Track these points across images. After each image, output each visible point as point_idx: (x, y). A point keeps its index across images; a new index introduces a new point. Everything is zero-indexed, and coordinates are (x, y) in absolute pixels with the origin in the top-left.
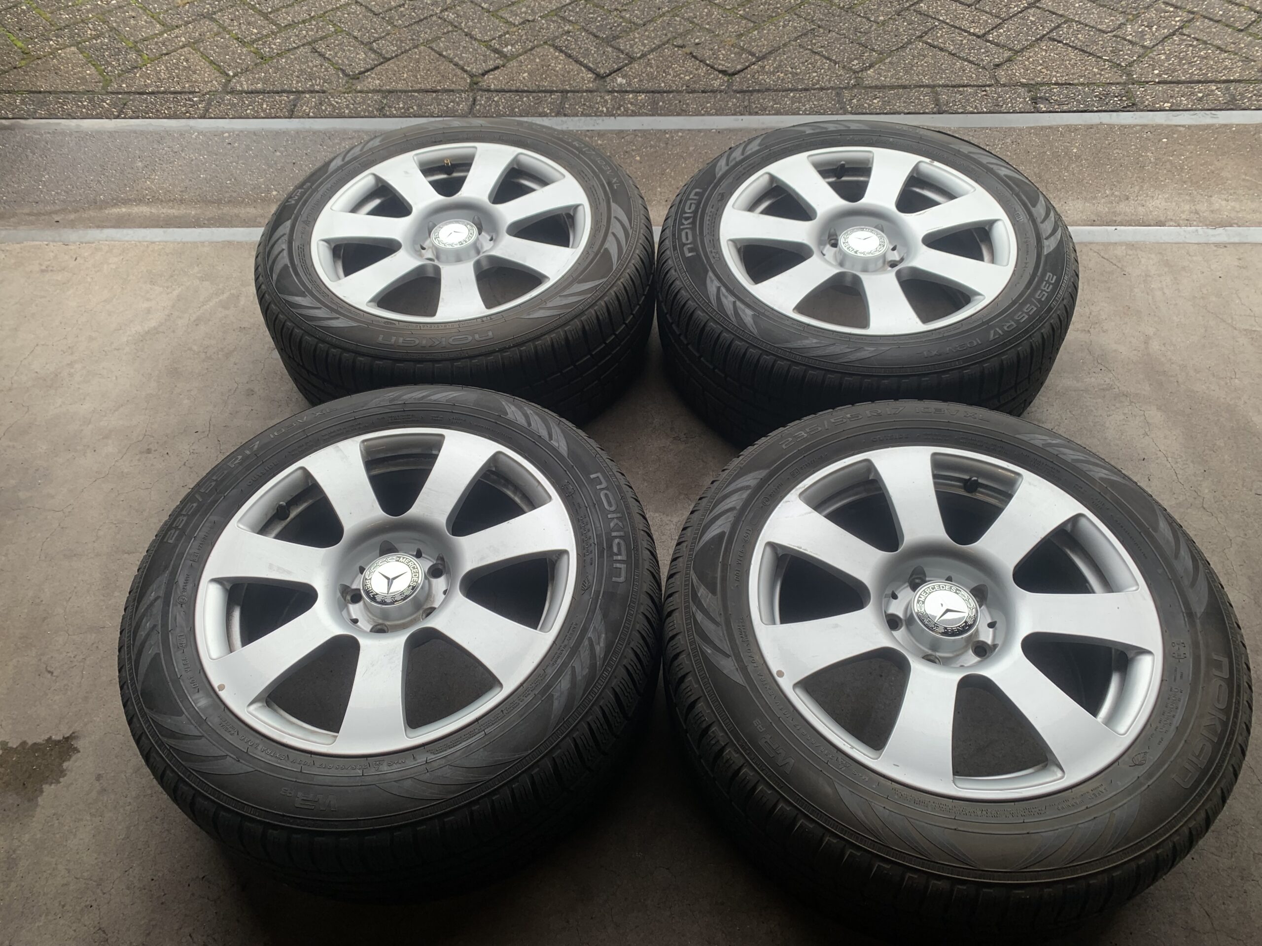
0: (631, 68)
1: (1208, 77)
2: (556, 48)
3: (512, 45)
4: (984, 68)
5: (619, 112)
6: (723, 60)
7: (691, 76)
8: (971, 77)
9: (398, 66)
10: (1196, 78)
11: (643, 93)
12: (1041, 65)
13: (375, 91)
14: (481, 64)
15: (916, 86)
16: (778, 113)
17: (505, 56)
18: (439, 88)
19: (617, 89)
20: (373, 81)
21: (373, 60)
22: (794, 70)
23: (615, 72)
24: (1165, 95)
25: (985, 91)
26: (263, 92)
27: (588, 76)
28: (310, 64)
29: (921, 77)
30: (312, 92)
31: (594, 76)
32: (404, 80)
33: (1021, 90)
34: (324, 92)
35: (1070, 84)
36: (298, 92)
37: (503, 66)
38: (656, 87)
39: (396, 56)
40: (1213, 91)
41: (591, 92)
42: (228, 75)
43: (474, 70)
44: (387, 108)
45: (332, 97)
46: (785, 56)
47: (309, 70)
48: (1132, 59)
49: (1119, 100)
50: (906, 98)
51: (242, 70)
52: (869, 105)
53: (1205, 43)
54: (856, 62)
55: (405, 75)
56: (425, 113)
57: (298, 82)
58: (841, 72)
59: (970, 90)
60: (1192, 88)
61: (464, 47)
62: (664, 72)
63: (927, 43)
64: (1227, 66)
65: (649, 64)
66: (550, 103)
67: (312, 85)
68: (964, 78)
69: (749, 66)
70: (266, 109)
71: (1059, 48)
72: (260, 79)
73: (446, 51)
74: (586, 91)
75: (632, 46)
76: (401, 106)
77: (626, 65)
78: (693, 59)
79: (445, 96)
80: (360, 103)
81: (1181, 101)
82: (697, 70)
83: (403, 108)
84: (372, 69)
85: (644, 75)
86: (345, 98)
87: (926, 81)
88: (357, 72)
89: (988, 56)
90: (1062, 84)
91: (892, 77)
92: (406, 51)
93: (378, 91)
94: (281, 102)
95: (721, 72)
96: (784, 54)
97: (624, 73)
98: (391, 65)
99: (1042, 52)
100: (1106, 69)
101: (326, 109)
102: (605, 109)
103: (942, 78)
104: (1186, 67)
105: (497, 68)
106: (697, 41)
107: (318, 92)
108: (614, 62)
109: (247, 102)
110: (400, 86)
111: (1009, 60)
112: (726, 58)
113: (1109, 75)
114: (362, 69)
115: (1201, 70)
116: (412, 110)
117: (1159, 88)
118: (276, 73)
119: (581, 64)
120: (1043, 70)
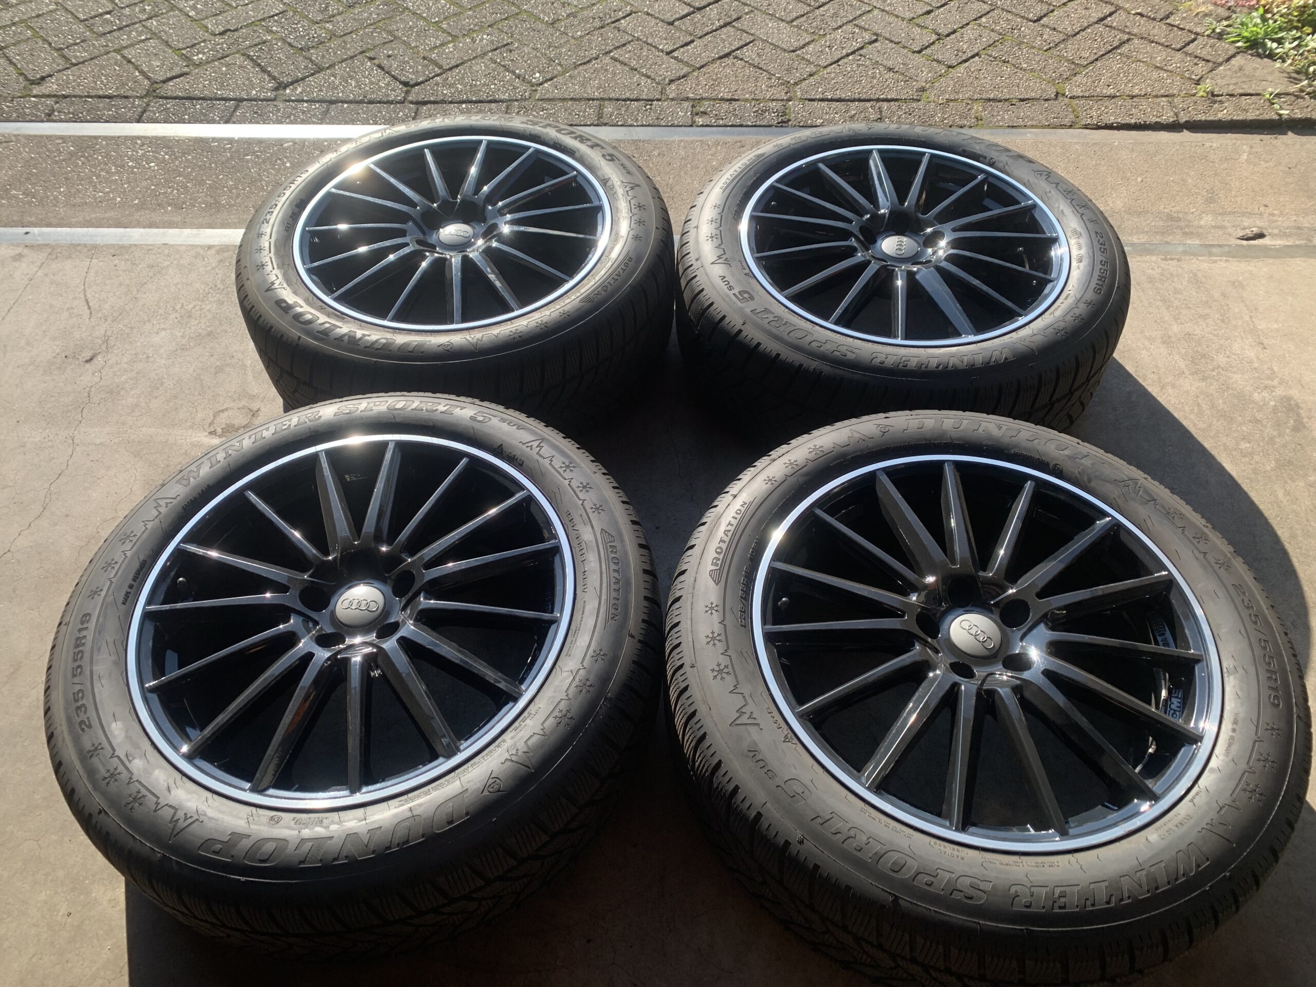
0: (315, 78)
1: (867, 96)
2: (247, 57)
3: (204, 53)
4: (658, 83)
5: (288, 120)
7: (372, 87)
8: (643, 91)
9: (81, 72)
14: (166, 72)
15: (586, 99)
17: (193, 64)
18: (115, 94)
19: (294, 98)
22: (474, 82)
23: (298, 81)
27: (270, 85)
29: (594, 90)
31: (275, 85)
32: (83, 85)
33: (686, 105)
37: (188, 74)
38: (333, 97)
39: (84, 62)
41: (267, 100)
43: (157, 77)
44: (56, 113)
46: (471, 69)
50: (572, 111)
54: (537, 75)
55: (86, 81)
56: (93, 118)
58: (519, 85)
59: (637, 104)
61: (156, 54)
63: (613, 58)
64: (889, 85)
65: (334, 74)
68: (636, 92)
69: (433, 77)
71: (738, 66)
73: (136, 58)
74: (262, 100)
75: (323, 57)
76: (71, 111)
77: (312, 75)
78: (379, 70)
79: (119, 102)
82: (379, 80)
83: (73, 113)
84: (55, 74)
85: (326, 85)
86: (17, 102)
88: (38, 77)
89: (667, 72)
91: (566, 90)
92: (95, 58)
95: (402, 82)
96: (471, 67)
97: (307, 83)
98: (75, 70)
99: (719, 68)
100: (775, 86)
102: (275, 117)
103: (613, 91)
104: (850, 85)
105: (181, 75)
108: (300, 72)
110: (76, 92)
111: (686, 75)
112: (413, 70)
113: (774, 92)
114: (45, 75)
115: (863, 88)
116: (80, 116)
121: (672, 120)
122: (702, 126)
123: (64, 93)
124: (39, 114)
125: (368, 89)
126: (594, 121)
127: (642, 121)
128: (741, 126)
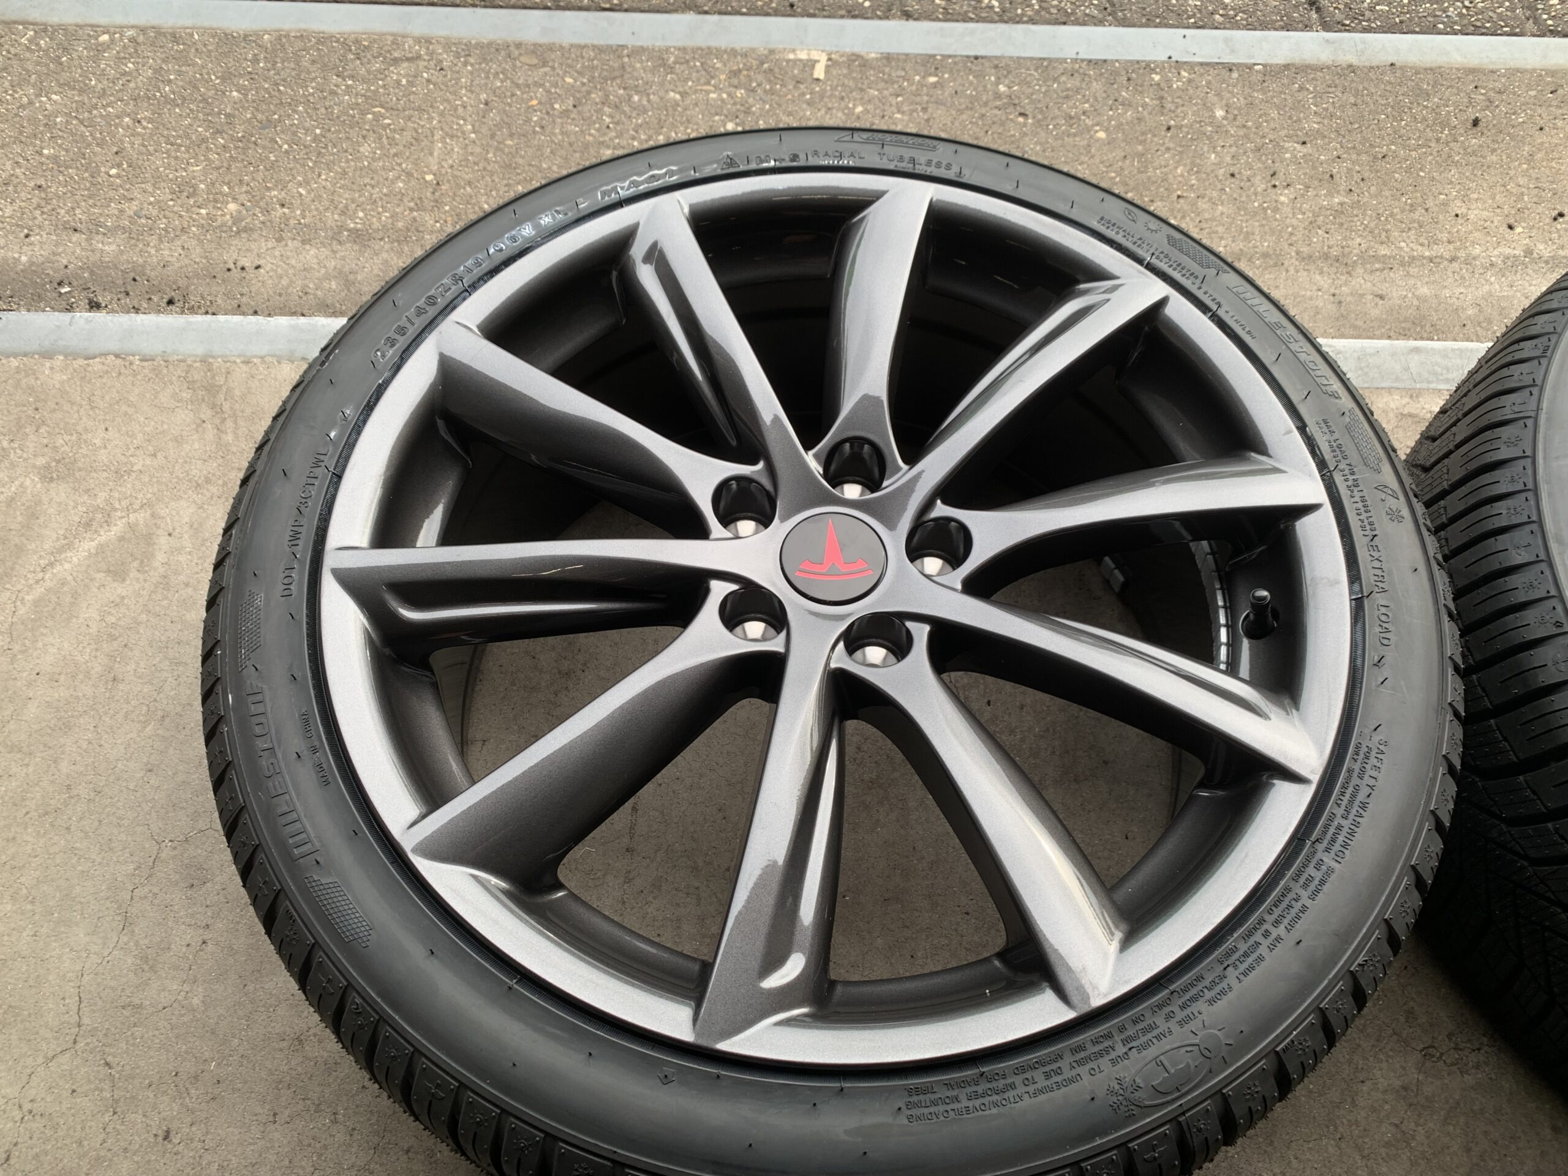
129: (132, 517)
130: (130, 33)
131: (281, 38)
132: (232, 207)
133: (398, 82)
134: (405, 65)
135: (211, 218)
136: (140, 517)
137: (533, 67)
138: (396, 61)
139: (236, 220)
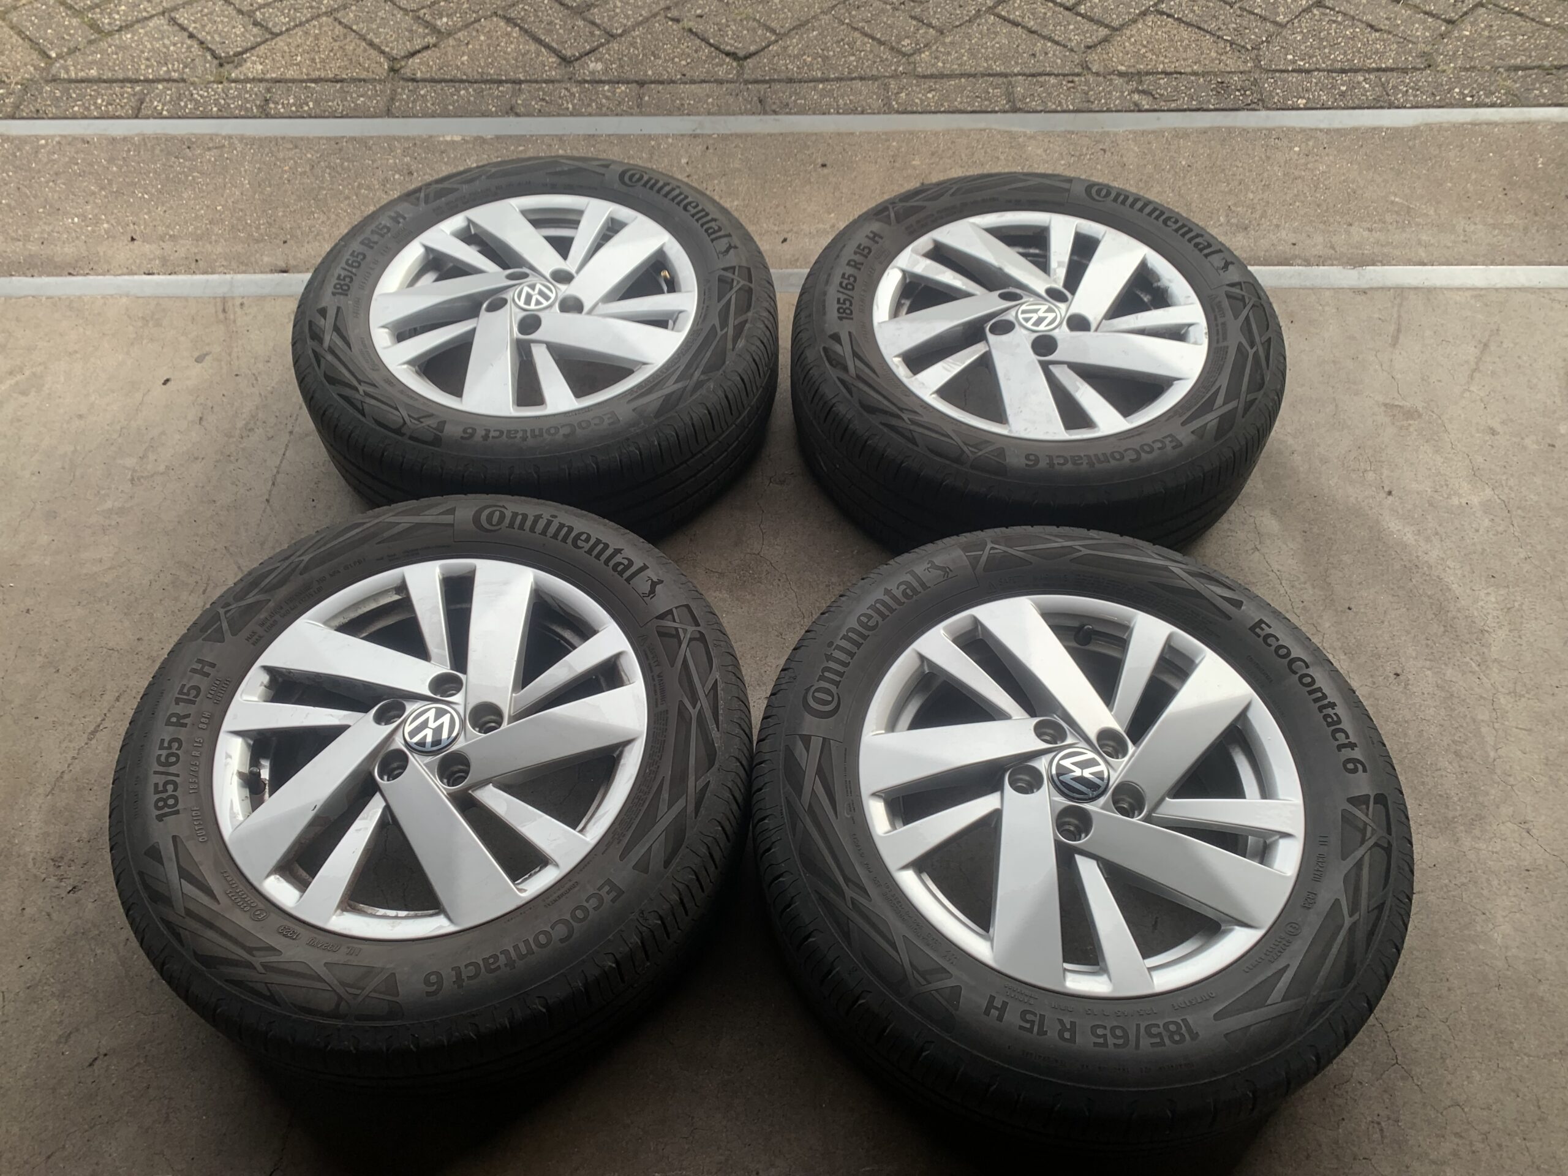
0: (608, 50)
1: (1355, 64)
2: (509, 20)
3: (448, 16)
4: (1072, 50)
5: (589, 110)
6: (732, 38)
7: (689, 60)
8: (1055, 62)
9: (289, 44)
10: (1339, 65)
11: (623, 83)
12: (1145, 47)
13: (253, 80)
14: (404, 43)
15: (983, 75)
16: (802, 111)
17: (439, 32)
18: (344, 76)
19: (588, 78)
20: (253, 67)
21: (254, 36)
22: (825, 52)
23: (587, 54)
24: (1300, 88)
25: (1072, 82)
26: (99, 80)
27: (550, 60)
28: (166, 42)
29: (990, 62)
30: (168, 80)
31: (559, 60)
32: (297, 64)
33: (1118, 81)
34: (184, 80)
35: (1181, 73)
36: (147, 81)
37: (435, 46)
38: (641, 76)
39: (287, 30)
40: (1359, 83)
41: (553, 82)
42: (49, 57)
43: (395, 52)
44: (272, 105)
45: (195, 89)
46: (815, 33)
47: (165, 50)
48: (1259, 40)
49: (1241, 95)
50: (970, 91)
51: (69, 49)
52: (921, 100)
53: (1353, 18)
54: (906, 42)
55: (299, 58)
56: (325, 111)
57: (147, 67)
58: (887, 55)
59: (1053, 80)
60: (1333, 78)
61: (382, 18)
62: (653, 54)
63: (999, 16)
64: (1377, 49)
65: (633, 44)
66: (498, 97)
67: (168, 71)
68: (1047, 65)
69: (768, 46)
70: (101, 105)
71: (1169, 24)
72: (94, 62)
73: (357, 24)
74: (546, 82)
75: (611, 18)
76: (291, 101)
77: (602, 45)
78: (692, 37)
79: (353, 87)
80: (234, 97)
81: (1319, 96)
82: (696, 51)
83: (294, 104)
84: (253, 48)
85: (626, 59)
86: (213, 90)
87: (998, 68)
88: (231, 53)
89: (1078, 35)
90: (1171, 73)
91: (952, 63)
92: (301, 24)
93: (261, 80)
94: (122, 95)
95: (728, 54)
96: (813, 30)
97: (599, 56)
98: (280, 43)
99: (1145, 29)
100: (1226, 53)
101: (186, 106)
102: (570, 106)
103: (1017, 63)
104: (1327, 51)
105: (427, 48)
106: (699, 12)
107: (175, 81)
108: (586, 41)
109: (74, 96)
110: (291, 74)
111: (1106, 40)
112: (737, 37)
113: (1231, 62)
114: (239, 49)
115: (1345, 54)
116: (306, 108)
117: (1294, 78)
118: (117, 54)
119: (540, 42)
120: (1147, 55)
121: (1106, 103)
122: (1147, 111)
123: (274, 75)
124: (248, 105)
125: (684, 63)
126: (1004, 105)
127: (1067, 106)
128: (1198, 110)
129: (34, 370)
130: (57, 139)
131: (144, 139)
132: (106, 226)
133: (209, 160)
134: (215, 151)
135: (93, 231)
136: (39, 369)
137: (288, 149)
138: (209, 149)
139: (107, 232)
